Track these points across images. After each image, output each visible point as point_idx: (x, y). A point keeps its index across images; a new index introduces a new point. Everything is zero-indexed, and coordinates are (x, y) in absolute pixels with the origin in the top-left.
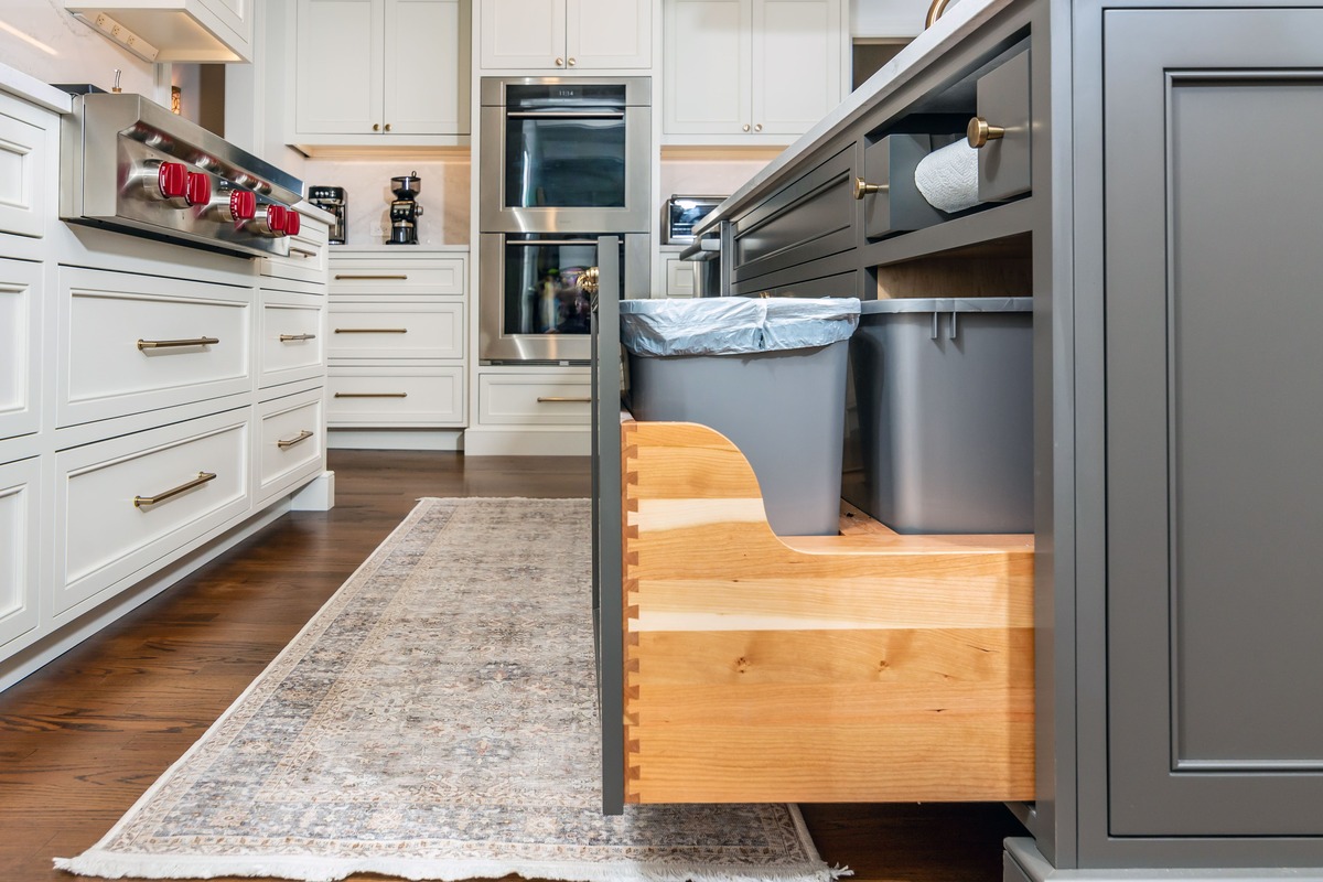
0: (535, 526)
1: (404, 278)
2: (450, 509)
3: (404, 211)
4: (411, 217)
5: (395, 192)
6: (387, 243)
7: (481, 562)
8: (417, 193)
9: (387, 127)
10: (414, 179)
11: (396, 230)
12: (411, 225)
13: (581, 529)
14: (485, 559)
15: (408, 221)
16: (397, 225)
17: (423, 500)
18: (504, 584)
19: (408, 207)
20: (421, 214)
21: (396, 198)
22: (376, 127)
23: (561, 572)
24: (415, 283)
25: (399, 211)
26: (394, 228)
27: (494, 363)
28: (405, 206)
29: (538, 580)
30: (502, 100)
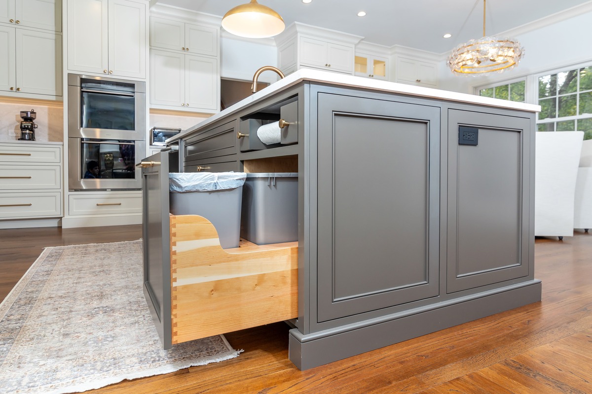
0: (103, 254)
1: (30, 155)
2: (61, 251)
3: (28, 126)
4: (32, 129)
5: (22, 117)
6: (19, 139)
7: (81, 270)
8: (34, 119)
9: (18, 89)
10: (33, 112)
11: (23, 134)
12: (32, 132)
13: (123, 253)
14: (83, 269)
15: (30, 130)
16: (24, 132)
17: (46, 248)
18: (94, 278)
19: (30, 124)
20: (37, 128)
21: (23, 120)
22: (12, 89)
23: (118, 270)
24: (35, 157)
25: (25, 126)
26: (23, 133)
27: (76, 190)
28: (29, 124)
29: (109, 274)
30: (79, 84)
